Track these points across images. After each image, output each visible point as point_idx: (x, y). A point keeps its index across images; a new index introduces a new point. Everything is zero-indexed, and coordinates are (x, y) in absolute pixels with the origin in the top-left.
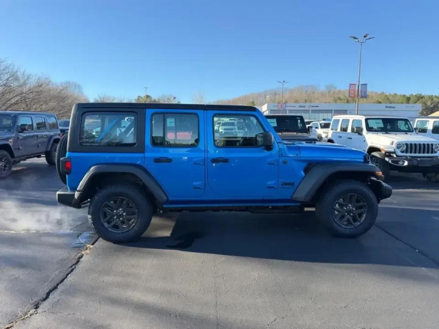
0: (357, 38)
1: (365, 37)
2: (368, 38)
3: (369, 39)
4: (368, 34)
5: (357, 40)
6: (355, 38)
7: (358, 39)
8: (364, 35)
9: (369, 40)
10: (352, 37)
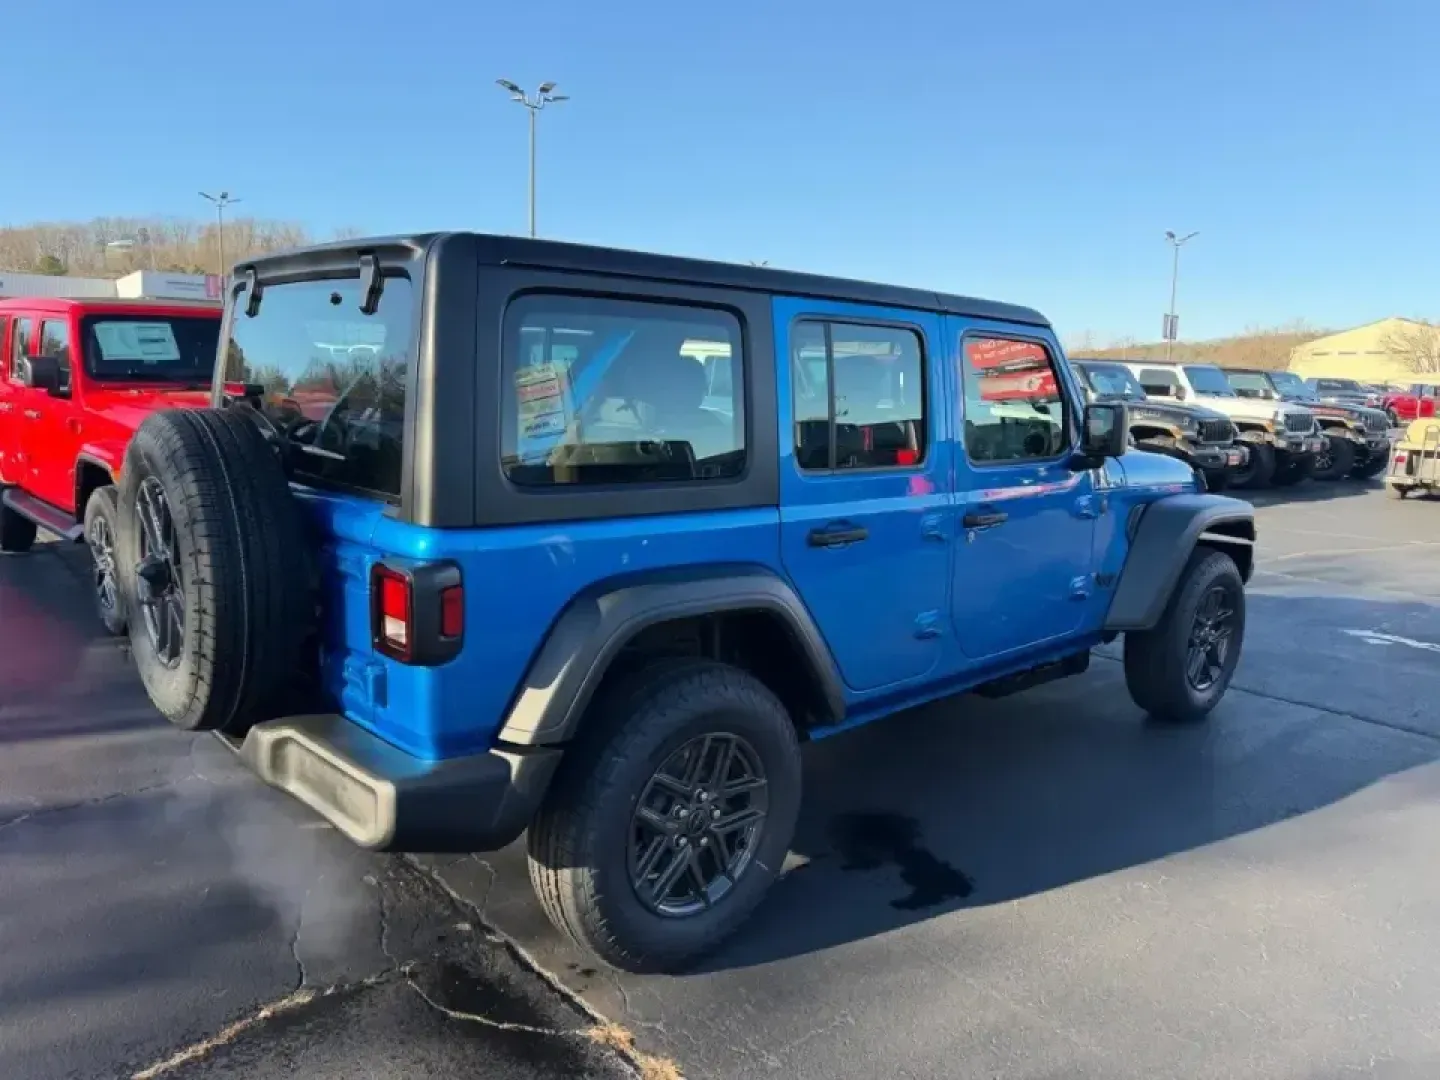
0: (521, 89)
1: (544, 90)
2: (550, 95)
3: (555, 99)
4: (554, 85)
5: (518, 96)
6: (514, 88)
7: (522, 92)
8: (541, 85)
9: (554, 103)
10: (504, 83)
